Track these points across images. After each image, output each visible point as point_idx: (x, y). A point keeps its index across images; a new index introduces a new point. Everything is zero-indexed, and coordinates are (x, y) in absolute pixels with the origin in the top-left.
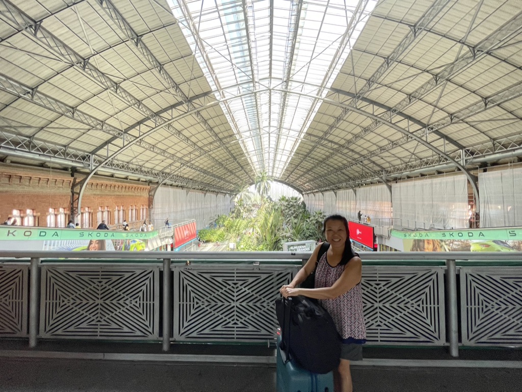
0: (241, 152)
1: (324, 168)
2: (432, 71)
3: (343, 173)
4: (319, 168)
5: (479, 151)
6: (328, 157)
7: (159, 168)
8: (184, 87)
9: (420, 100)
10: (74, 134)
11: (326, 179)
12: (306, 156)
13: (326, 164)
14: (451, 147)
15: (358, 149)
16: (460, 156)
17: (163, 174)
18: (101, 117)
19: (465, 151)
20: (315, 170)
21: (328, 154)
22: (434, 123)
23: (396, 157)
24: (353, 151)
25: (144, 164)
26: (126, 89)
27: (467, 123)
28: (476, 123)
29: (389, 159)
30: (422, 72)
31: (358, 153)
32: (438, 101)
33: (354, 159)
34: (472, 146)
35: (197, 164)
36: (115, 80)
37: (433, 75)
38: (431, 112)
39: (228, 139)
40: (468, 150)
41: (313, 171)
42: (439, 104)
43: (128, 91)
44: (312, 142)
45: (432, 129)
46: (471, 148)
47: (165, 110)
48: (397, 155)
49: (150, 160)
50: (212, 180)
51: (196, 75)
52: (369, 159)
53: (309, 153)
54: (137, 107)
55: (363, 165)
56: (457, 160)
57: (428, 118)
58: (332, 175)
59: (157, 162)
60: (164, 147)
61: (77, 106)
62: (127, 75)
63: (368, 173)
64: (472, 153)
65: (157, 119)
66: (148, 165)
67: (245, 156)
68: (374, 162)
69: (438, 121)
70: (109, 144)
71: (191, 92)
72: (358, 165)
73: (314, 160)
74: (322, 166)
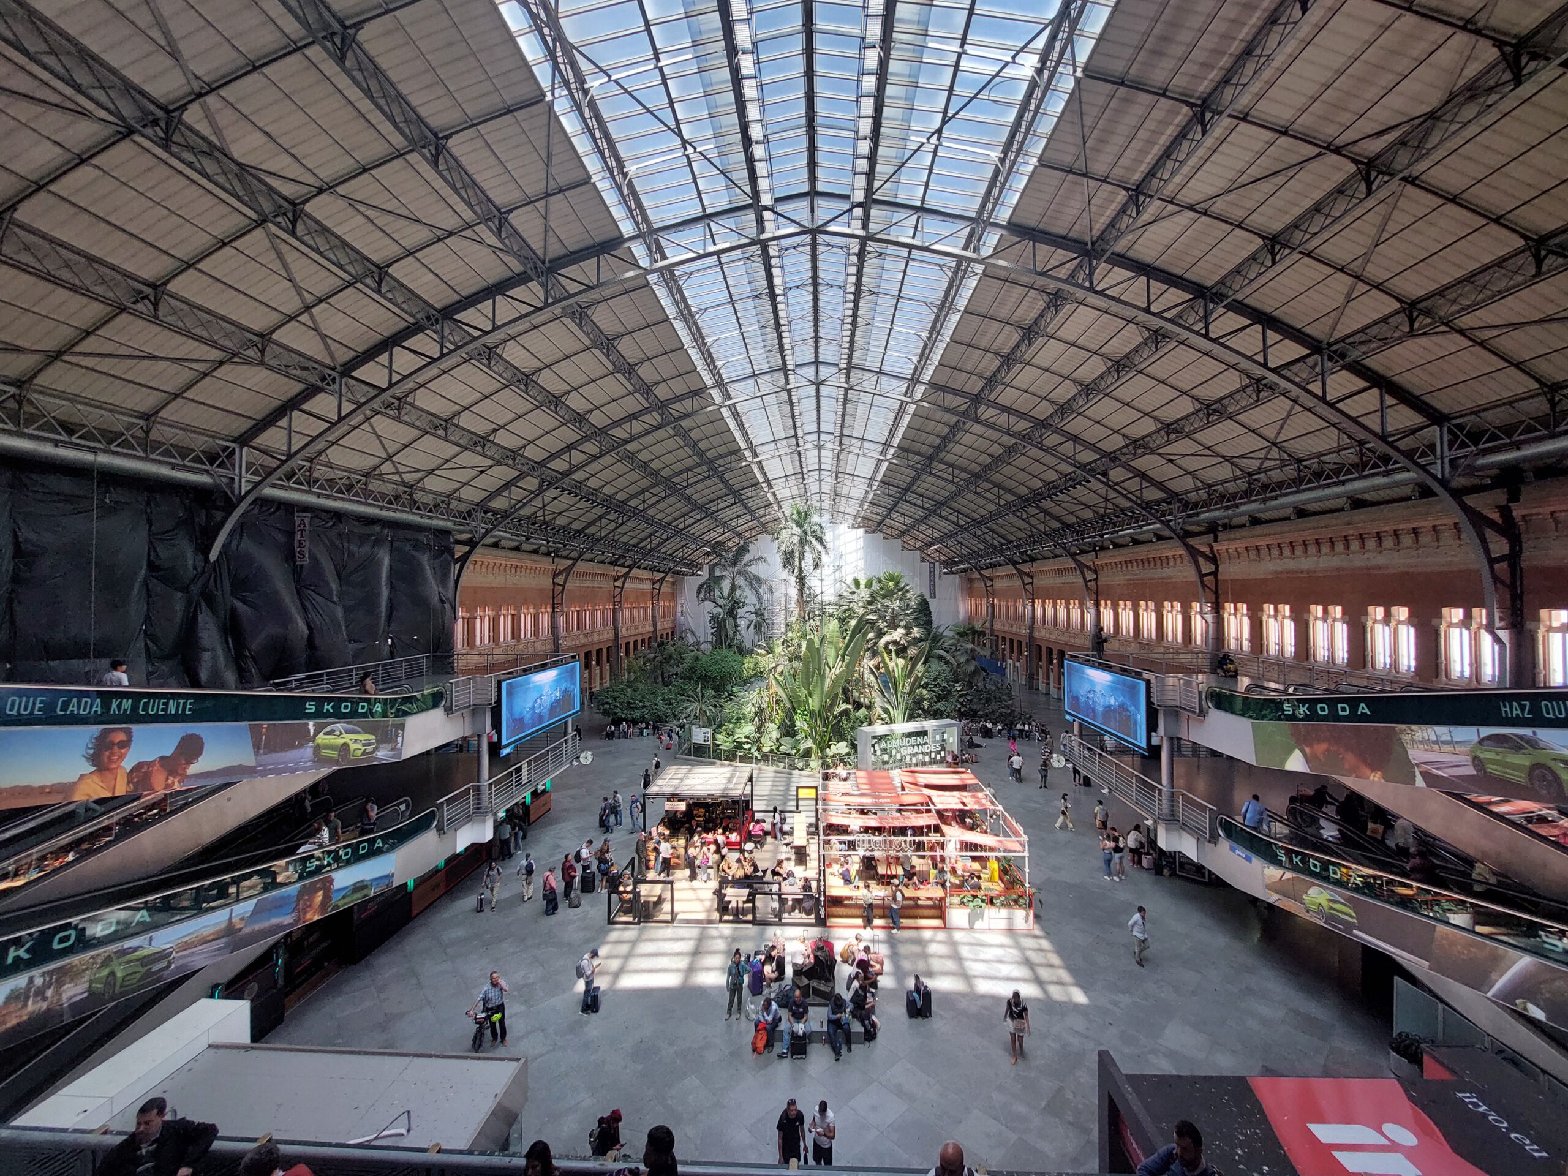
1: (987, 495)
2: (1355, 149)
3: (1046, 512)
4: (971, 496)
5: (1499, 428)
6: (997, 460)
7: (471, 495)
8: (525, 222)
9: (1309, 255)
10: (171, 378)
11: (993, 531)
12: (930, 458)
13: (991, 482)
14: (1402, 417)
15: (1093, 434)
16: (1432, 447)
17: (486, 512)
18: (258, 320)
19: (1450, 431)
20: (960, 503)
21: (997, 450)
22: (1349, 336)
23: (1218, 455)
24: (1075, 438)
25: (421, 479)
26: (328, 223)
27: (1461, 332)
28: (1496, 332)
29: (1192, 464)
30: (1319, 155)
31: (1094, 447)
32: (1366, 257)
33: (1082, 466)
34: (1476, 412)
35: (593, 483)
36: (288, 190)
37: (1355, 161)
38: (1341, 299)
39: (687, 404)
40: (1460, 427)
41: (954, 505)
42: (1370, 268)
43: (338, 231)
44: (948, 410)
45: (1343, 356)
46: (1469, 421)
47: (471, 301)
48: (1219, 449)
49: (438, 469)
50: (644, 535)
51: (563, 180)
52: (1128, 467)
53: (938, 449)
54: (374, 285)
55: (1107, 484)
56: (1422, 461)
57: (1329, 321)
58: (1011, 518)
59: (464, 476)
61: (168, 281)
62: (327, 174)
63: (1123, 510)
64: (1475, 437)
65: (447, 331)
66: (433, 484)
67: (744, 458)
68: (1143, 476)
69: (1363, 330)
70: (296, 413)
71: (552, 240)
72: (1095, 484)
73: (956, 472)
74: (979, 490)
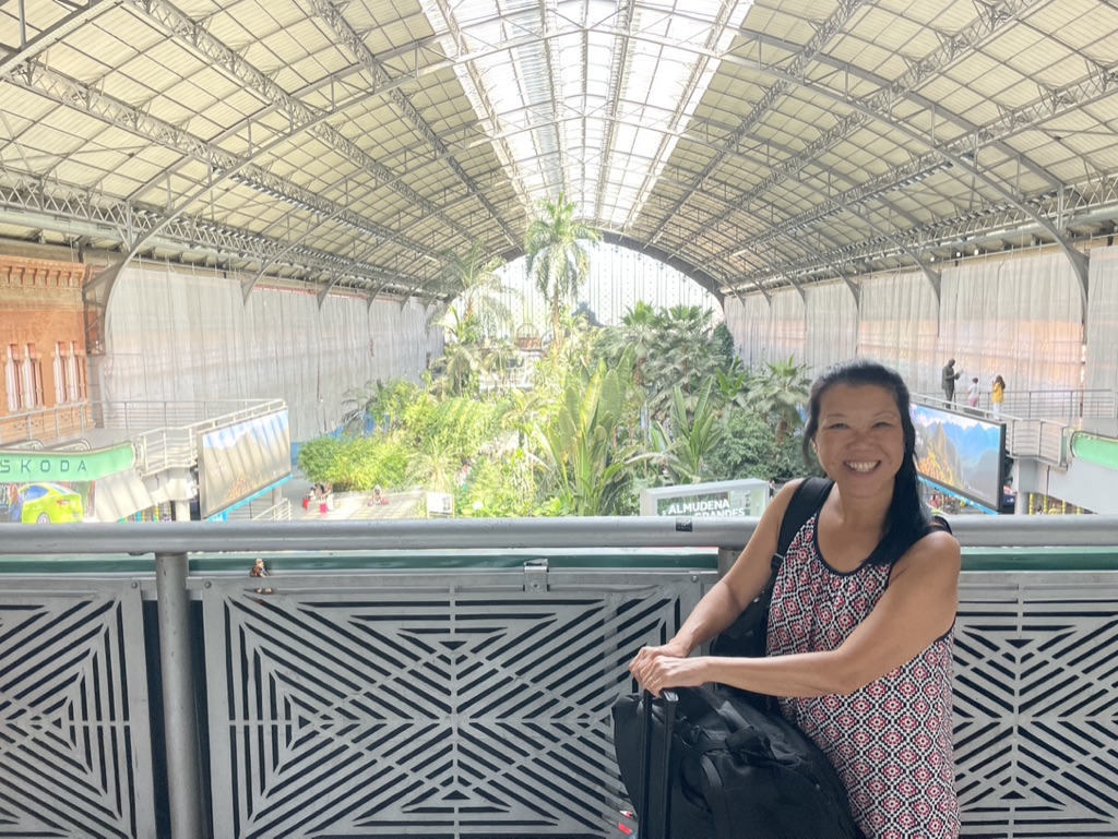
0: (466, 117)
1: (814, 182)
3: (892, 205)
4: (791, 184)
6: (831, 135)
7: (117, 186)
11: (820, 231)
12: (739, 132)
13: (819, 164)
15: (959, 101)
17: (136, 210)
20: (776, 192)
21: (830, 121)
24: (935, 106)
25: (54, 167)
29: (1084, 144)
31: (958, 118)
33: (940, 145)
35: (279, 168)
39: (409, 57)
41: (767, 196)
44: (767, 67)
49: (76, 151)
50: (344, 238)
52: (1002, 144)
53: (750, 120)
55: (974, 170)
58: (846, 214)
59: (107, 160)
60: (132, 95)
63: (993, 203)
66: (70, 173)
67: (481, 134)
68: (1022, 158)
72: (957, 169)
73: (773, 150)
74: (803, 176)
